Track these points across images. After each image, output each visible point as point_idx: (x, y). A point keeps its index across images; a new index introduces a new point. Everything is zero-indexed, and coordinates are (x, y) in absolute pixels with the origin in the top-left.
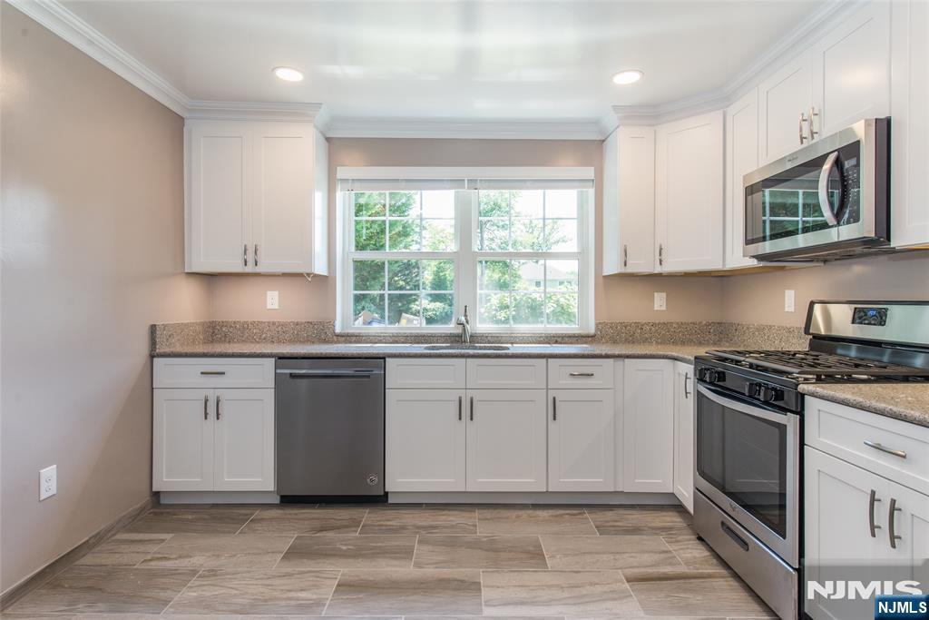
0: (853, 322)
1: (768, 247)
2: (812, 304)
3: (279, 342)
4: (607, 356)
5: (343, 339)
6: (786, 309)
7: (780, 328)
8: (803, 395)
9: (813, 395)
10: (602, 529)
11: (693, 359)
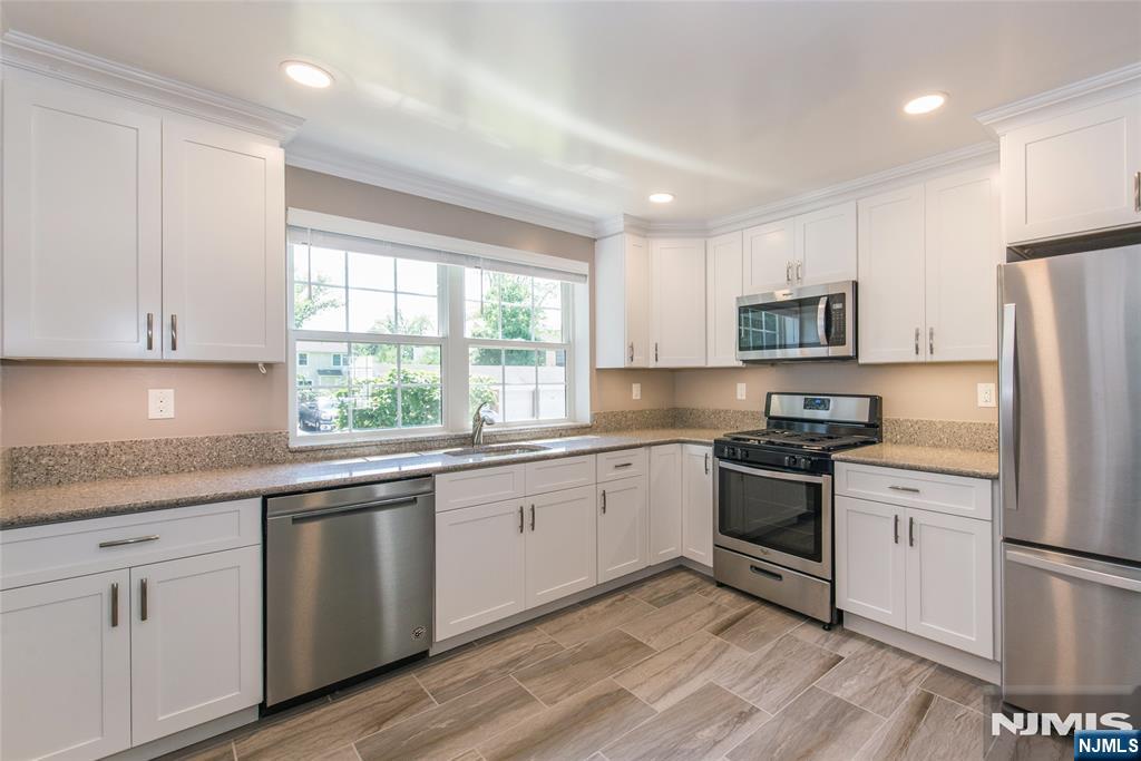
0: (805, 408)
1: (753, 355)
2: (769, 395)
3: (180, 470)
4: (641, 446)
5: (304, 455)
6: (739, 397)
7: (735, 412)
8: (833, 461)
9: (842, 460)
10: (656, 602)
11: (713, 441)
